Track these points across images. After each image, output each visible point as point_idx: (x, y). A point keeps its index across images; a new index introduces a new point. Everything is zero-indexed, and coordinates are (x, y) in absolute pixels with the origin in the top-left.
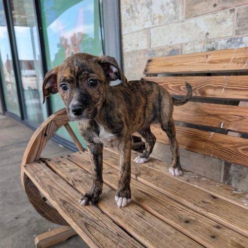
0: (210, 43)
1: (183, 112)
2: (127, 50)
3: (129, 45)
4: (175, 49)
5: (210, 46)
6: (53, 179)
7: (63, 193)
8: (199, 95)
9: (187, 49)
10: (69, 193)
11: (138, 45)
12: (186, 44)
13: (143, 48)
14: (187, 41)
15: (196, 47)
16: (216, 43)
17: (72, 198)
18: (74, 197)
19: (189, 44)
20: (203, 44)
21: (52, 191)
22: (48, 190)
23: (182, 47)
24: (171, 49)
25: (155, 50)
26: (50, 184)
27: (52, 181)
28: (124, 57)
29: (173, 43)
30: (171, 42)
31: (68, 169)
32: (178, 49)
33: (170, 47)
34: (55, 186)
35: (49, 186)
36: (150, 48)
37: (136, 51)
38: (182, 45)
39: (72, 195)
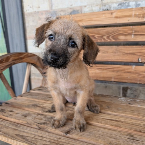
0: (105, 6)
1: (102, 54)
2: (28, 12)
3: (30, 7)
4: (75, 10)
5: (105, 8)
6: (14, 127)
7: (40, 138)
8: (113, 41)
9: (86, 10)
10: (48, 137)
11: (39, 7)
12: (85, 7)
13: (44, 10)
14: (85, 4)
15: (94, 8)
16: (109, 6)
17: (55, 140)
18: (56, 139)
19: (88, 7)
20: (99, 6)
21: (27, 140)
22: (21, 139)
23: (81, 9)
24: (71, 10)
25: (56, 11)
26: (17, 132)
27: (15, 129)
28: (26, 17)
29: (73, 6)
30: (71, 5)
31: (19, 115)
32: (78, 10)
33: (71, 9)
34: (25, 134)
35: (17, 135)
36: (52, 9)
37: (38, 12)
38: (81, 7)
39: (51, 138)
